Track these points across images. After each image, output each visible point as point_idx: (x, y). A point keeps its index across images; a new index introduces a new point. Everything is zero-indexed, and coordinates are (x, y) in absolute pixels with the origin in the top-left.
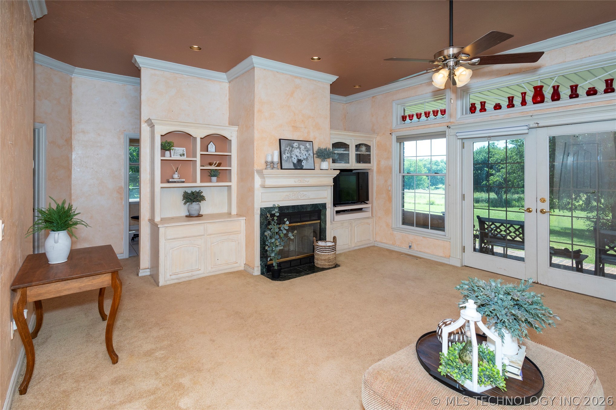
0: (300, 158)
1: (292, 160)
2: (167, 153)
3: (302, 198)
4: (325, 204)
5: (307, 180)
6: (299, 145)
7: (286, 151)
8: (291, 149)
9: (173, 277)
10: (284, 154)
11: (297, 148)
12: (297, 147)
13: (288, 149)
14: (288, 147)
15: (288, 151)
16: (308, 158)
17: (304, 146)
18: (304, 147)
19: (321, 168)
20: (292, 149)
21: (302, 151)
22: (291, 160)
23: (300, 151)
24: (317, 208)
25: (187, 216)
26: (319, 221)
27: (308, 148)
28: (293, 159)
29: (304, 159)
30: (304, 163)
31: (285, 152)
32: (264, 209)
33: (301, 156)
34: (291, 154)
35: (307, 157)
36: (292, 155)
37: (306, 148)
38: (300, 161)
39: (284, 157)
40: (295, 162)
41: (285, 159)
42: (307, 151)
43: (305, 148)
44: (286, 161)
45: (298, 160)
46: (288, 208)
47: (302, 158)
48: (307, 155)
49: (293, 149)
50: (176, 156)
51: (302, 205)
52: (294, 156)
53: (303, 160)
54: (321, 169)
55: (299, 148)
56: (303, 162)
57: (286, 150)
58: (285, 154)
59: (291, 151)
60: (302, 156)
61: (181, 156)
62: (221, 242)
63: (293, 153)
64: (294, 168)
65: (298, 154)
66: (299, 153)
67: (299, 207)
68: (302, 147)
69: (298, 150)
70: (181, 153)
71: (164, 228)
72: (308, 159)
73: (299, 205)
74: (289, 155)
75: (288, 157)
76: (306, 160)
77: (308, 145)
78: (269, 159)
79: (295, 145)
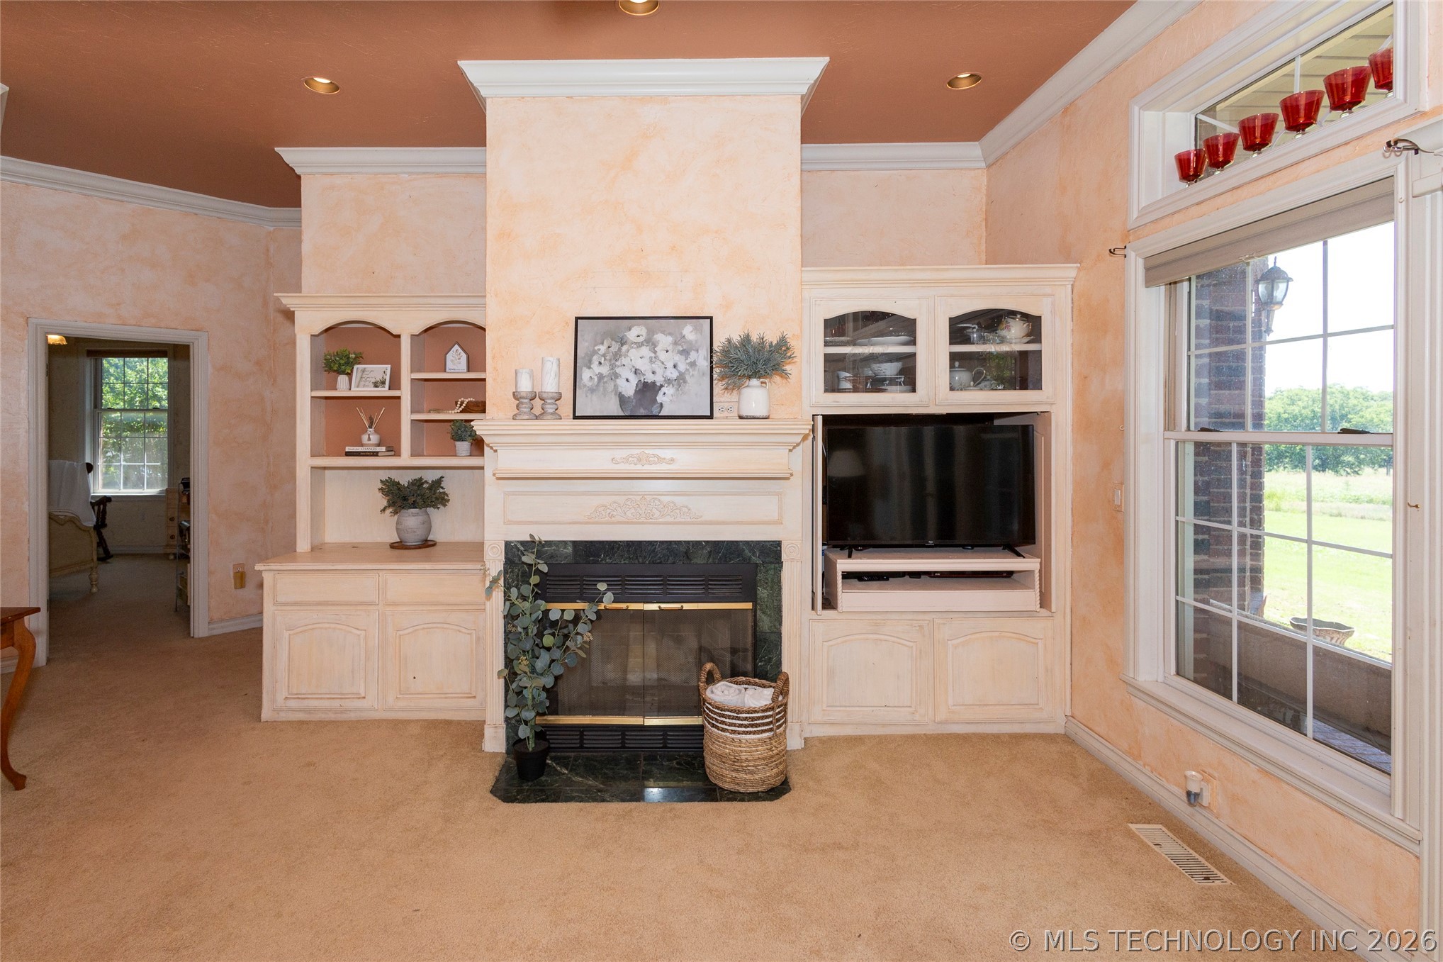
0: (650, 378)
1: (616, 387)
2: (343, 380)
3: (668, 519)
4: (778, 544)
5: (667, 453)
6: (651, 332)
7: (595, 358)
8: (615, 347)
9: (293, 704)
10: (584, 369)
11: (640, 345)
12: (641, 339)
13: (603, 348)
14: (602, 343)
15: (604, 355)
16: (688, 378)
17: (670, 334)
18: (670, 339)
19: (744, 414)
20: (620, 349)
21: (662, 356)
22: (611, 386)
23: (655, 352)
24: (739, 556)
25: (393, 546)
26: (749, 606)
27: (690, 343)
28: (621, 382)
29: (669, 381)
30: (668, 399)
31: (590, 361)
32: (519, 546)
33: (654, 373)
34: (613, 367)
35: (680, 372)
36: (618, 370)
37: (679, 340)
38: (648, 390)
39: (585, 375)
40: (629, 390)
41: (589, 384)
42: (685, 353)
43: (675, 343)
44: (592, 390)
45: (640, 386)
46: (613, 548)
47: (659, 379)
48: (682, 367)
49: (625, 348)
50: (364, 386)
51: (671, 542)
52: (626, 373)
53: (662, 386)
54: (741, 417)
55: (650, 342)
56: (661, 393)
57: (595, 352)
58: (589, 368)
59: (617, 355)
60: (660, 371)
61: (376, 386)
62: (424, 628)
63: (624, 361)
64: (622, 414)
65: (644, 365)
66: (646, 360)
67: (658, 549)
68: (664, 341)
69: (645, 351)
70: (379, 378)
71: (271, 574)
72: (685, 382)
73: (657, 541)
74: (605, 370)
75: (601, 377)
76: (675, 383)
77: (688, 330)
78: (525, 386)
79: (636, 332)
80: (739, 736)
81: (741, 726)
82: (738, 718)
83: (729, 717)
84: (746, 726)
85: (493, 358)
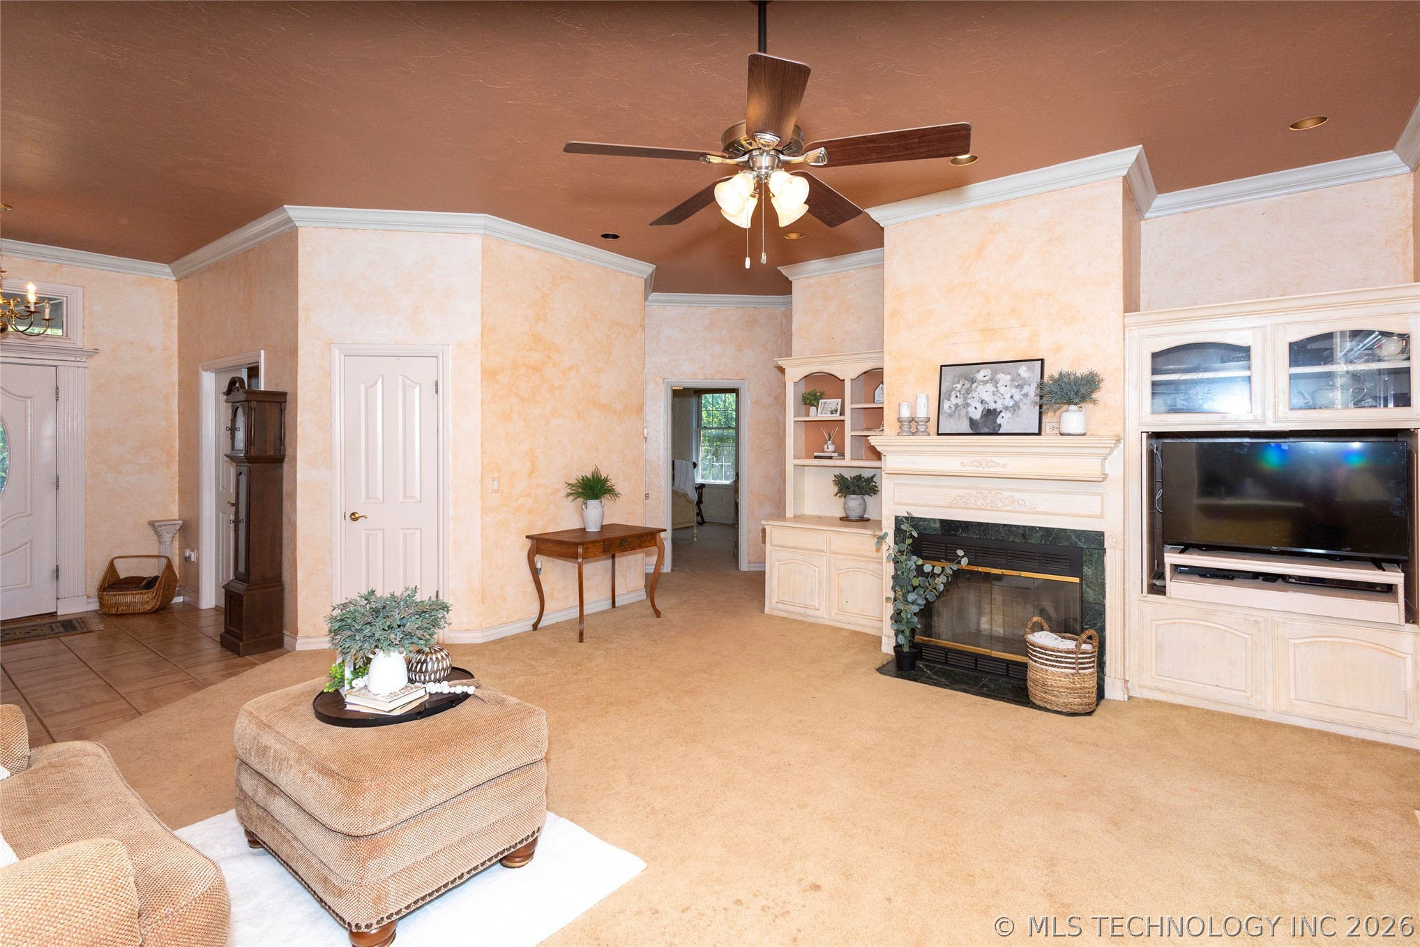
0: (992, 406)
1: (967, 412)
2: (813, 409)
3: (1008, 508)
4: (1102, 534)
5: (1002, 460)
6: (994, 373)
7: (953, 393)
8: (968, 385)
9: (780, 606)
10: (945, 401)
11: (985, 383)
12: (987, 378)
13: (959, 386)
14: (959, 383)
15: (959, 391)
16: (1021, 405)
17: (1009, 374)
18: (1008, 377)
19: (1062, 432)
20: (971, 386)
21: (1002, 389)
22: (963, 412)
23: (997, 387)
24: (1067, 540)
25: (841, 519)
26: (1077, 580)
27: (1024, 379)
28: (971, 409)
29: (1006, 408)
30: (1005, 421)
31: (950, 396)
32: (904, 520)
33: (995, 402)
34: (965, 399)
35: (1015, 401)
36: (969, 401)
37: (1016, 377)
38: (990, 414)
39: (946, 405)
40: (977, 415)
41: (948, 411)
42: (1020, 387)
43: (1013, 380)
44: (950, 416)
45: (985, 412)
46: (968, 527)
47: (999, 407)
48: (1017, 397)
49: (974, 385)
50: (825, 413)
51: (1011, 525)
52: (974, 403)
53: (1001, 412)
54: (1061, 434)
55: (994, 381)
56: (1000, 416)
57: (953, 389)
58: (949, 400)
59: (969, 391)
60: (1000, 402)
61: (832, 413)
62: (852, 571)
63: (974, 394)
64: (972, 432)
65: (988, 398)
66: (990, 393)
67: (1001, 530)
68: (1004, 378)
69: (990, 387)
70: (834, 408)
71: (770, 526)
72: (1019, 408)
73: (1000, 524)
74: (960, 401)
75: (957, 406)
76: (1011, 409)
77: (1023, 370)
78: (905, 413)
79: (983, 373)
80: (1046, 667)
81: (1047, 660)
82: (1045, 654)
83: (1039, 652)
84: (1051, 661)
85: (888, 395)
